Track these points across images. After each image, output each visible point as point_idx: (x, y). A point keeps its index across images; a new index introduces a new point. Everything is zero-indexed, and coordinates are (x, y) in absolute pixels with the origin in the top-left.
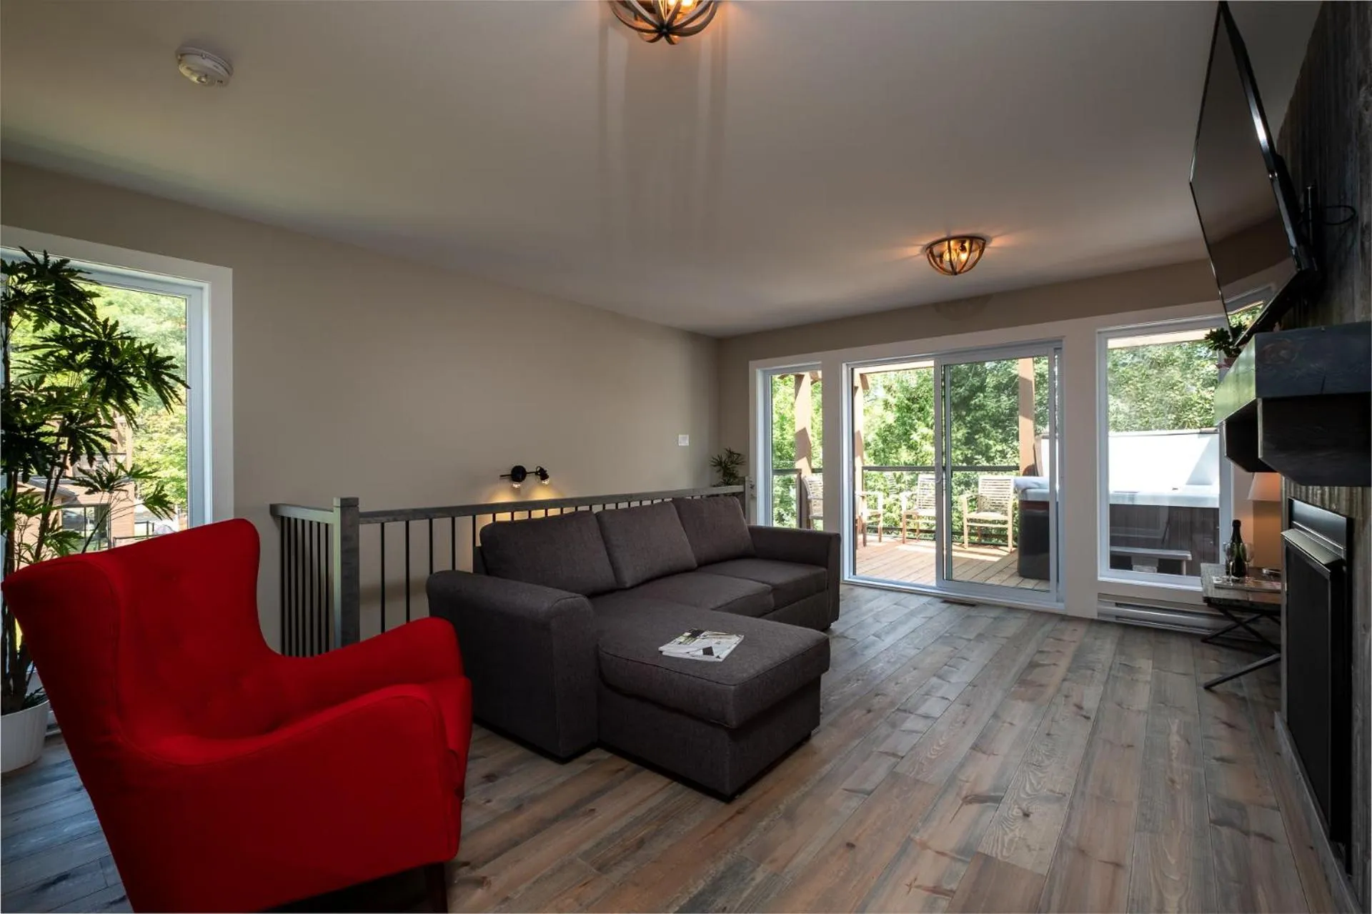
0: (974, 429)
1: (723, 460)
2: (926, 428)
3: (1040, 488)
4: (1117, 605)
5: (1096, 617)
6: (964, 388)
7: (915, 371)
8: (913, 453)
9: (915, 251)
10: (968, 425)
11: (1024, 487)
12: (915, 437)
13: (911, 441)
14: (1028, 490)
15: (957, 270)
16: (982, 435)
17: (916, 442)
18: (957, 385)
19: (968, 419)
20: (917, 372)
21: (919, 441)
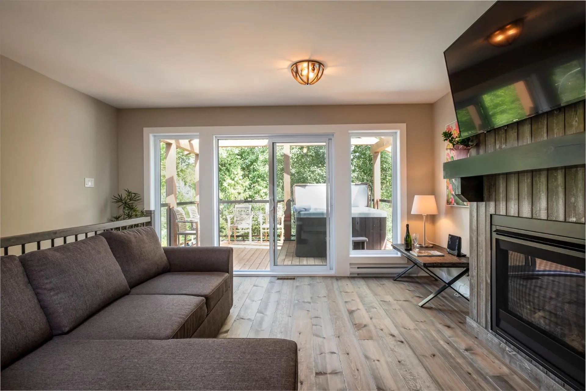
0: (253, 181)
1: (123, 198)
2: (231, 180)
3: (306, 211)
4: (358, 268)
5: (349, 276)
6: (248, 160)
7: (224, 149)
8: (224, 193)
9: (285, 65)
10: (251, 179)
11: (299, 211)
12: (225, 184)
13: (223, 187)
14: (301, 212)
15: (309, 82)
16: (257, 184)
17: (226, 187)
18: (244, 158)
19: (250, 175)
20: (226, 150)
21: (227, 187)
